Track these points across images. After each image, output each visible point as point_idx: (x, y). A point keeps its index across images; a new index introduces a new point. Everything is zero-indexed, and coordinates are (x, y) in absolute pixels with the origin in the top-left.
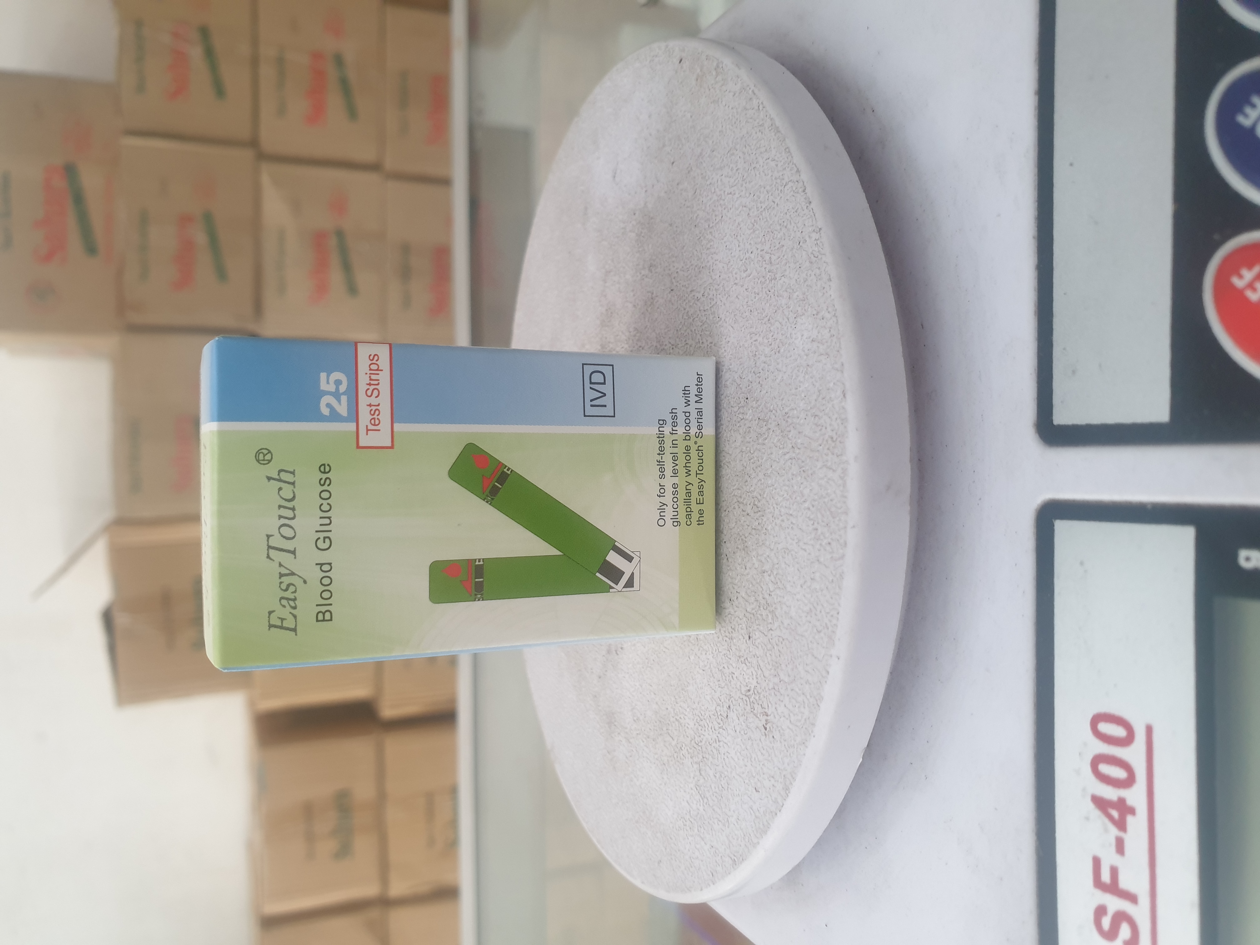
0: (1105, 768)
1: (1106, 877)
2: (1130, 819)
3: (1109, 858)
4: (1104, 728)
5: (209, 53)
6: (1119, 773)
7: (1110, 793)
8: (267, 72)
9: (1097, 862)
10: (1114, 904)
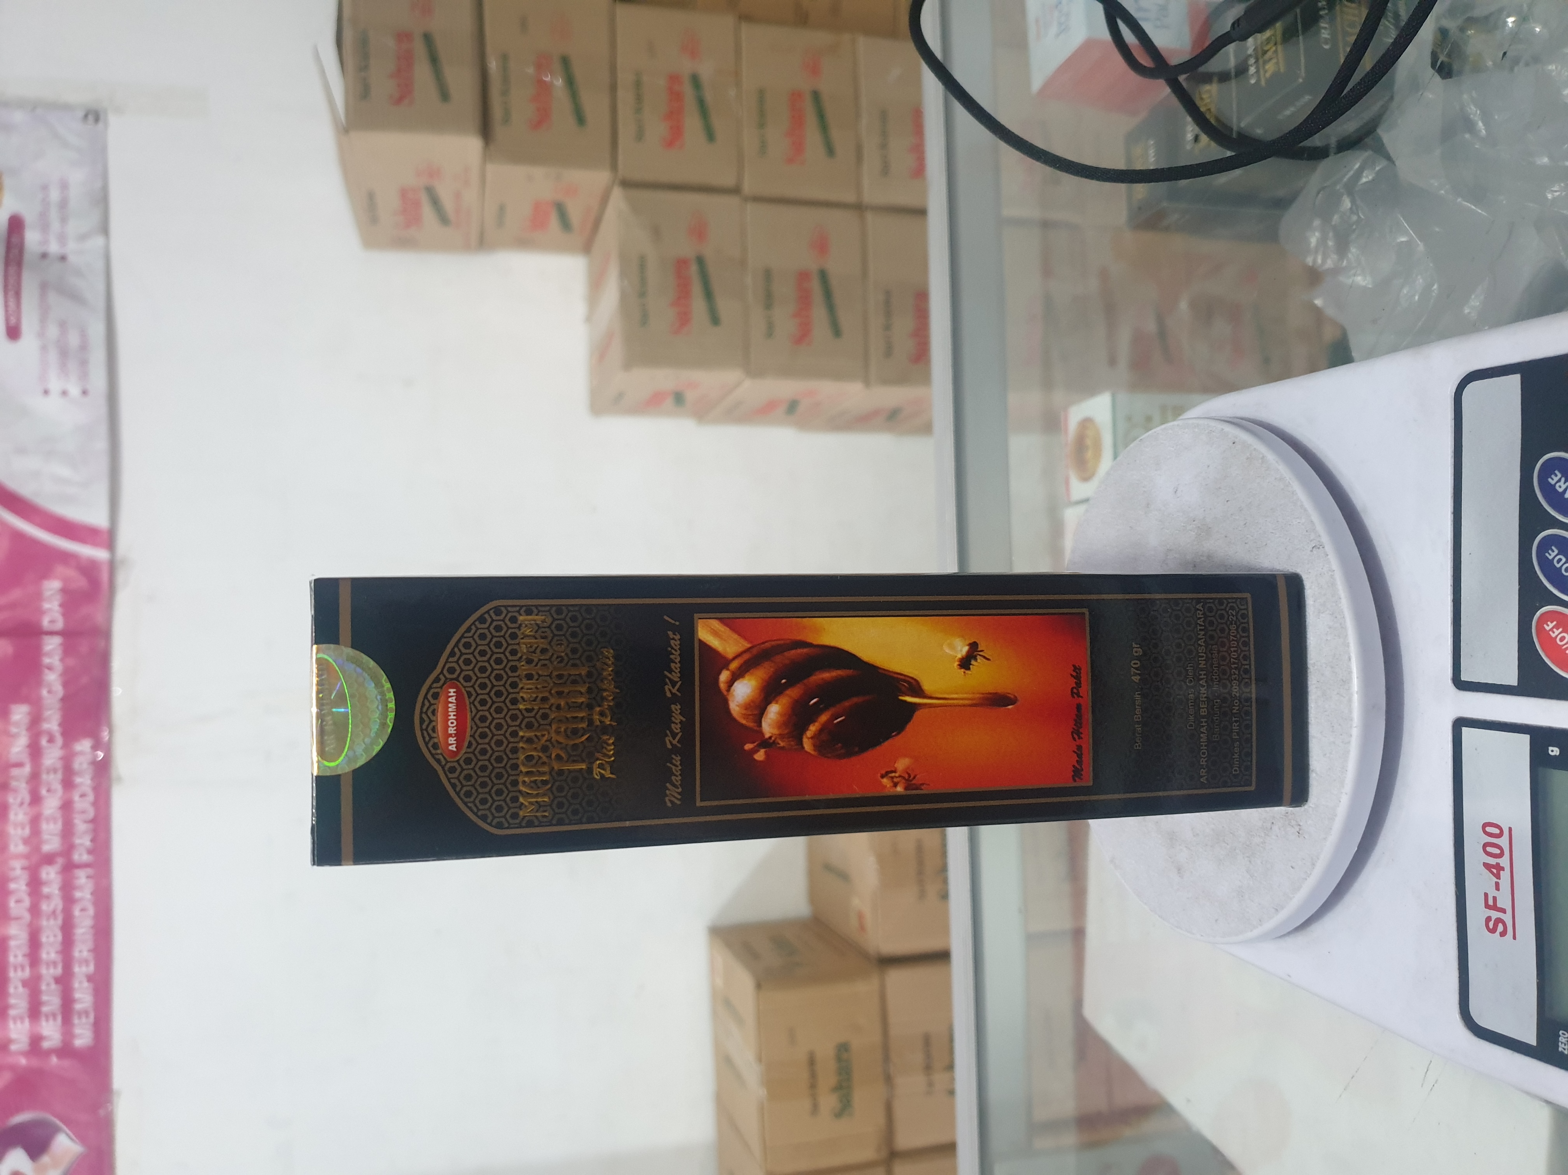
0: (1489, 849)
1: (1491, 902)
2: (1502, 872)
3: (1492, 893)
4: (1488, 829)
5: (570, 82)
6: (1497, 851)
7: (1492, 861)
8: (625, 96)
9: (1486, 895)
10: (1495, 915)
